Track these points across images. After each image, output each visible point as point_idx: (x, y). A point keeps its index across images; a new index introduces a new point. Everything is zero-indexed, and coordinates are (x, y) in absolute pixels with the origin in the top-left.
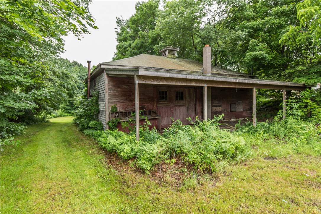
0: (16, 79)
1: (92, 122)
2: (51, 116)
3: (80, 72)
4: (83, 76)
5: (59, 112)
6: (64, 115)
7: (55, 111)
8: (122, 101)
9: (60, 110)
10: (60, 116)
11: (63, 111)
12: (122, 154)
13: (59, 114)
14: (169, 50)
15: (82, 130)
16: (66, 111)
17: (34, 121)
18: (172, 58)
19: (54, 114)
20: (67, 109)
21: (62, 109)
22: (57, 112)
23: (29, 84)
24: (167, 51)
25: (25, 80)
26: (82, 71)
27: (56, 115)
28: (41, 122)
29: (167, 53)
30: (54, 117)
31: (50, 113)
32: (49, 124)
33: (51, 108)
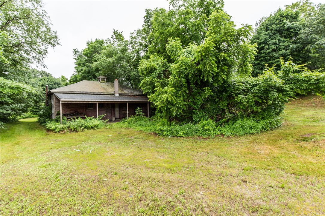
0: (4, 100)
1: (47, 119)
2: (20, 118)
3: (47, 82)
4: (51, 85)
5: (27, 114)
6: (32, 116)
7: (24, 113)
8: (64, 108)
9: (29, 112)
10: (29, 117)
11: (32, 113)
12: (51, 128)
13: (27, 116)
14: (101, 78)
15: (41, 124)
16: (34, 113)
17: (7, 120)
18: (103, 83)
19: (23, 116)
20: (35, 111)
21: (30, 112)
22: (25, 114)
23: (11, 102)
24: (100, 79)
25: (9, 100)
26: (50, 81)
27: (24, 116)
28: (12, 121)
29: (100, 80)
30: (23, 118)
31: (20, 115)
32: (18, 122)
33: (21, 112)
